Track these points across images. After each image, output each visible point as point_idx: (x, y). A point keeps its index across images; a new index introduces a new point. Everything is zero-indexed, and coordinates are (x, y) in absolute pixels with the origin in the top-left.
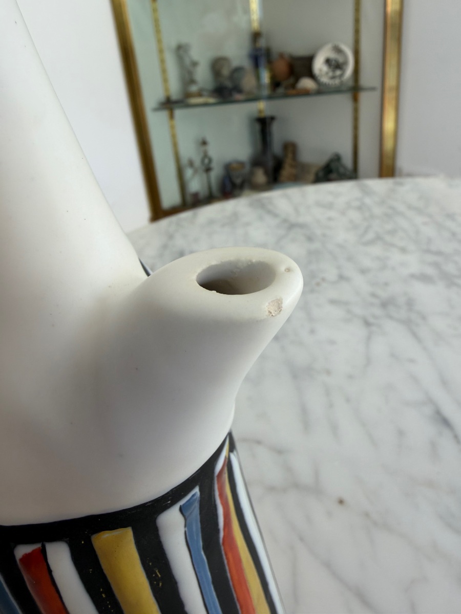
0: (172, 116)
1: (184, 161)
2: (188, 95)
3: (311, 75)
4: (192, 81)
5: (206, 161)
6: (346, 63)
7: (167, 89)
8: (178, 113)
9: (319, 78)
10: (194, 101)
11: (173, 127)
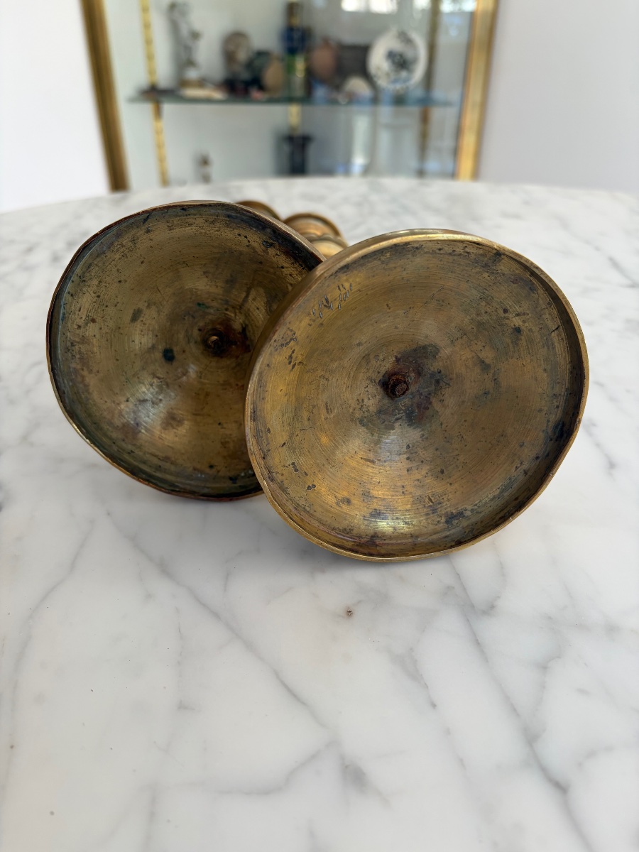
0: (158, 113)
2: (184, 83)
3: (364, 72)
4: (190, 63)
6: (415, 60)
7: (151, 71)
9: (375, 79)
10: (191, 92)
11: (158, 132)
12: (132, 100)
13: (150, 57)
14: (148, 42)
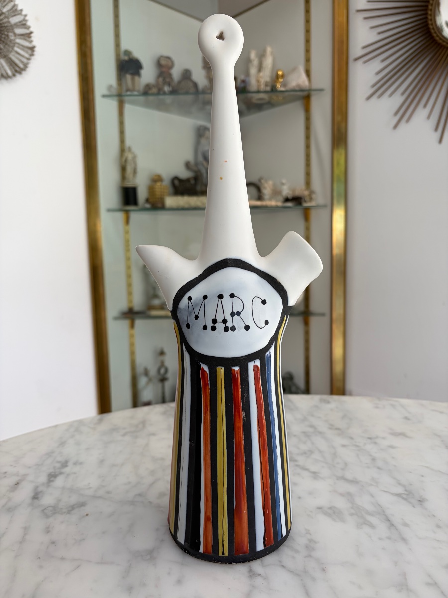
0: (132, 326)
1: (140, 370)
5: (162, 371)
7: (130, 301)
8: (139, 323)
10: (154, 313)
11: (132, 336)
12: (116, 319)
13: (130, 293)
14: (130, 285)
